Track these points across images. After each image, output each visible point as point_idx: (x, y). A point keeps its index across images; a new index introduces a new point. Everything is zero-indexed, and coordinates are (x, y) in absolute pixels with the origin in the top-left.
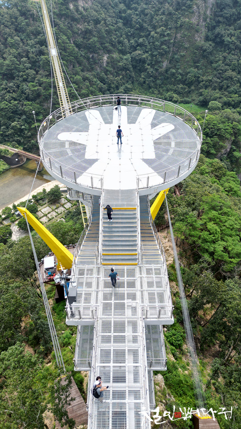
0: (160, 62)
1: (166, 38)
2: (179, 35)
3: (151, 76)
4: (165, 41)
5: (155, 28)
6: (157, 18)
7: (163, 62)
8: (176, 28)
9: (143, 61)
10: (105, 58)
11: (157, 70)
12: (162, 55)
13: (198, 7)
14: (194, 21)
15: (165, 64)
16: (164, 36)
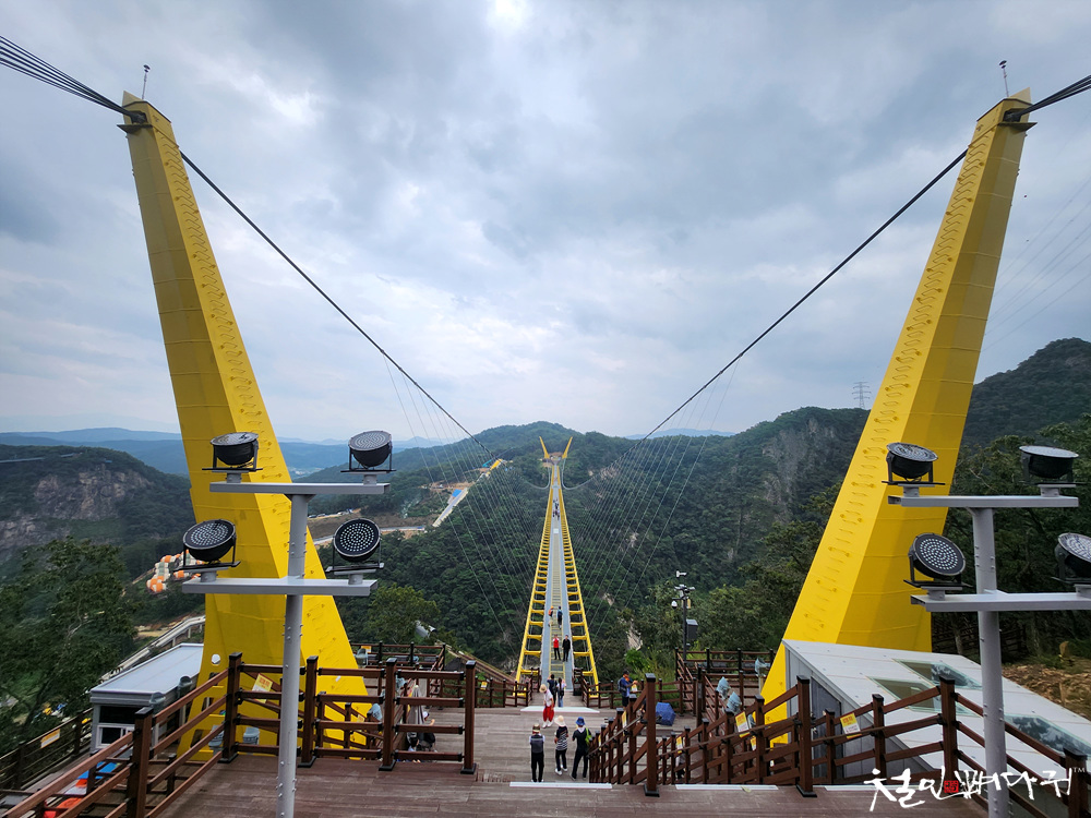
0: (721, 550)
1: (728, 519)
2: (747, 517)
3: (710, 570)
4: (727, 522)
5: (707, 506)
6: (710, 496)
7: (727, 551)
8: (742, 507)
9: (695, 548)
10: (634, 537)
11: (718, 561)
12: (725, 541)
13: (771, 483)
14: (768, 498)
15: (731, 554)
16: (724, 516)
